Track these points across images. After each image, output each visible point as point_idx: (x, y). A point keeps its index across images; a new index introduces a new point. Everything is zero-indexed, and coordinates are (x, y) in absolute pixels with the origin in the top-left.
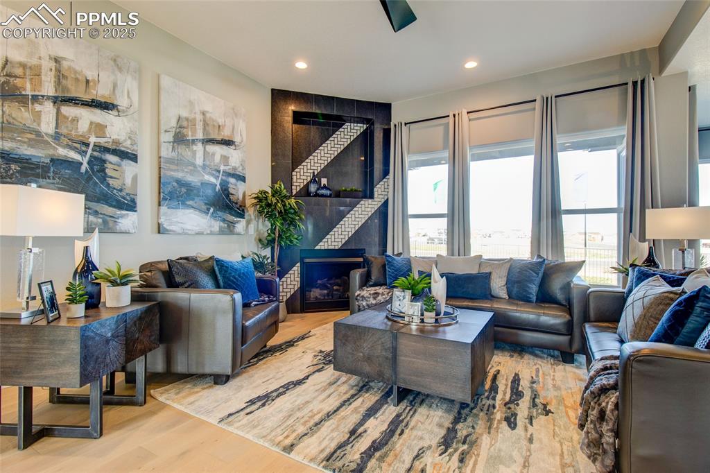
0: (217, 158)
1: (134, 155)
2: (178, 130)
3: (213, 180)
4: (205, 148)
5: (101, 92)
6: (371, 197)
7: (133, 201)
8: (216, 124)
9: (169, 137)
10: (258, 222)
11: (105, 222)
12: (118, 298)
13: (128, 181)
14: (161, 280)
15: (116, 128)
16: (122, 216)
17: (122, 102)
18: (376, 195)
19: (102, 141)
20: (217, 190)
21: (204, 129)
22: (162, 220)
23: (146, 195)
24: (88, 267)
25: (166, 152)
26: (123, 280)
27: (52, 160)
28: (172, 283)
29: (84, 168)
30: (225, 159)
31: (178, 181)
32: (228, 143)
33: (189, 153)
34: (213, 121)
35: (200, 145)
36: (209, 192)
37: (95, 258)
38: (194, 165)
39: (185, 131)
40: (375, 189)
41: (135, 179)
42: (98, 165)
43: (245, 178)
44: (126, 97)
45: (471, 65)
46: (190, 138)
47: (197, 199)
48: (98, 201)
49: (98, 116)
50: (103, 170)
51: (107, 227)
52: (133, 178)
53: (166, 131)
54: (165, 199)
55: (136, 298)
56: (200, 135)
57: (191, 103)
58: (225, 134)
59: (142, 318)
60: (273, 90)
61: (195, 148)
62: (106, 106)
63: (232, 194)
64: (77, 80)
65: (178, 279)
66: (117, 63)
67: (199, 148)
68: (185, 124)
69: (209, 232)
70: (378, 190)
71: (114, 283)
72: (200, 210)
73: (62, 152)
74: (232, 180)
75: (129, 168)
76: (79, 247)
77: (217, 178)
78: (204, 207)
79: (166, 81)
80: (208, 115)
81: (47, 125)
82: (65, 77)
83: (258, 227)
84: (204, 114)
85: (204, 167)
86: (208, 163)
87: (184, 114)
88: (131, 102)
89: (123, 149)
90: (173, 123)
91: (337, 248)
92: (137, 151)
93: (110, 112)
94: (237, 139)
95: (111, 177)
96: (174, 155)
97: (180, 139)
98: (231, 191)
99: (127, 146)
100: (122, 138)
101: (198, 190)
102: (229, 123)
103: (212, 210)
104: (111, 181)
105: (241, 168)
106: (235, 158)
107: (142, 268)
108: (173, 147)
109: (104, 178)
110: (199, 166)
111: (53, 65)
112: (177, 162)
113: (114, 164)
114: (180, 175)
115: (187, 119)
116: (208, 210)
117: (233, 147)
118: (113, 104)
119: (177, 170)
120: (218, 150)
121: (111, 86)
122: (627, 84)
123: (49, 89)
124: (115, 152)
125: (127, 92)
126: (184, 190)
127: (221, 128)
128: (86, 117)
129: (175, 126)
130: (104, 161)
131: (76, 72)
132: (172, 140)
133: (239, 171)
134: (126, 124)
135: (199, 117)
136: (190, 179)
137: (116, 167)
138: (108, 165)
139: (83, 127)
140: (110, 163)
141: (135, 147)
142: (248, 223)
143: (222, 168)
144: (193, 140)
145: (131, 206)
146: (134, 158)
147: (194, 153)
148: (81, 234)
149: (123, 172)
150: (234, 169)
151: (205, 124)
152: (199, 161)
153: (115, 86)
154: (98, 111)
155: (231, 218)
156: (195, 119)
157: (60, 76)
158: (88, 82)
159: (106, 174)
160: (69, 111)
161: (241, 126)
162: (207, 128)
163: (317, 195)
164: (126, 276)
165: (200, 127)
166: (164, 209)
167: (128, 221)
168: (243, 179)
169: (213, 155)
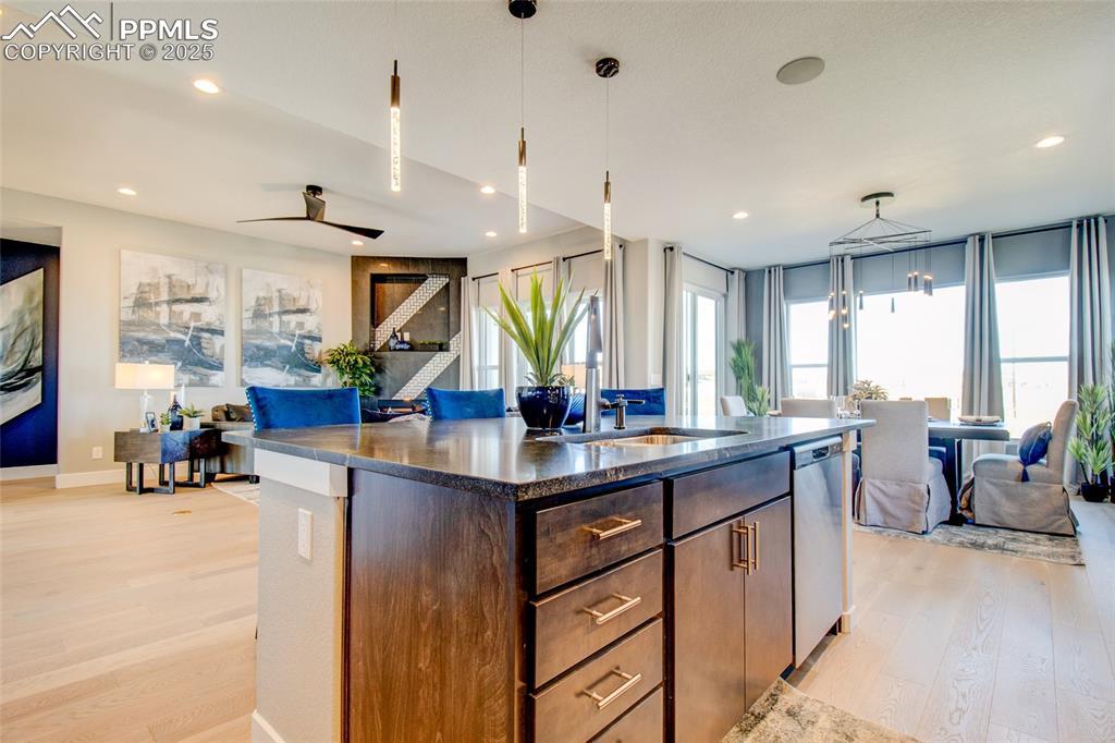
0: (293, 325)
1: (222, 330)
2: (257, 308)
3: (289, 343)
4: (281, 318)
5: (198, 292)
6: (448, 350)
7: (221, 364)
8: (291, 298)
9: (249, 314)
11: (201, 379)
12: (191, 425)
13: (218, 350)
14: (222, 416)
15: (208, 314)
16: (214, 375)
17: (212, 295)
18: (451, 348)
19: (198, 324)
20: (293, 351)
21: (280, 303)
22: (244, 377)
23: (232, 357)
24: (176, 406)
25: (247, 325)
26: (194, 415)
27: (167, 341)
28: (229, 419)
29: (187, 343)
30: (301, 324)
31: (258, 348)
32: (303, 311)
33: (267, 324)
34: (289, 295)
35: (276, 317)
36: (285, 353)
37: (182, 403)
38: (271, 333)
39: (263, 307)
40: (451, 342)
41: (223, 347)
42: (196, 341)
43: (321, 338)
44: (216, 290)
45: (491, 234)
46: (267, 312)
47: (273, 360)
48: (196, 365)
49: (196, 307)
50: (199, 344)
51: (203, 382)
52: (221, 347)
53: (247, 310)
54: (246, 361)
55: (202, 426)
56: (276, 309)
57: (268, 285)
58: (301, 304)
59: (203, 436)
60: (353, 257)
61: (271, 319)
62: (201, 300)
63: (307, 353)
64: (182, 287)
65: (233, 416)
66: (209, 269)
67: (276, 319)
68: (263, 302)
70: (454, 343)
71: (189, 416)
72: (277, 368)
73: (174, 335)
74: (307, 342)
75: (218, 340)
76: (173, 394)
77: (292, 341)
78: (281, 365)
79: (246, 273)
80: (284, 292)
81: (164, 320)
82: (174, 286)
84: (279, 291)
85: (280, 333)
86: (283, 330)
87: (262, 294)
88: (219, 293)
89: (214, 328)
90: (253, 303)
92: (224, 328)
93: (205, 303)
94: (313, 307)
95: (206, 348)
96: (253, 327)
97: (258, 314)
98: (306, 350)
99: (216, 325)
100: (212, 321)
101: (275, 352)
102: (304, 295)
103: (288, 367)
104: (205, 351)
105: (316, 331)
106: (310, 323)
107: (216, 409)
108: (253, 321)
109: (200, 350)
110: (276, 333)
111: (167, 280)
112: (258, 332)
113: (208, 339)
114: (258, 342)
115: (265, 298)
116: (284, 367)
117: (308, 314)
118: (206, 298)
119: (256, 339)
120: (293, 319)
121: (204, 287)
123: (165, 297)
124: (208, 331)
125: (217, 287)
126: (262, 353)
127: (297, 300)
128: (187, 310)
129: (254, 305)
130: (200, 338)
131: (181, 282)
132: (252, 316)
133: (316, 333)
134: (216, 309)
135: (276, 295)
136: (268, 344)
137: (209, 341)
138: (203, 340)
139: (186, 316)
140: (205, 338)
141: (222, 325)
142: (327, 376)
143: (297, 332)
144: (270, 314)
145: (220, 367)
146: (222, 333)
147: (271, 323)
148: (172, 387)
149: (214, 344)
150: (310, 332)
151: (281, 299)
152: (276, 329)
153: (207, 285)
154: (196, 304)
155: (308, 373)
156: (271, 297)
157: (171, 286)
158: (189, 286)
159: (201, 346)
160: (177, 308)
161: (317, 294)
162: (283, 302)
163: (395, 350)
164: (195, 412)
165: (276, 302)
166: (245, 368)
167: (217, 378)
168: (320, 340)
169: (289, 323)
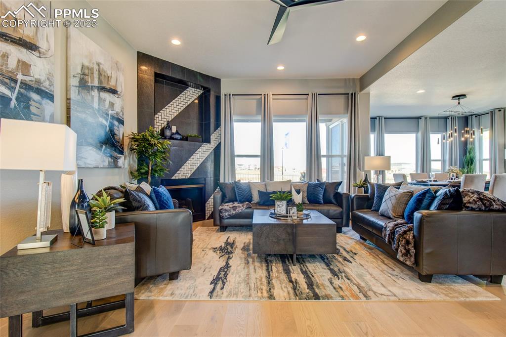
0: (107, 104)
1: (51, 95)
2: (82, 77)
3: (104, 122)
4: (99, 94)
5: (26, 33)
6: (209, 142)
8: (106, 74)
9: (74, 82)
10: (130, 158)
13: (47, 119)
15: (38, 68)
17: (42, 45)
18: (212, 141)
19: (27, 79)
20: (107, 131)
21: (99, 78)
25: (73, 94)
29: (13, 104)
30: (112, 105)
32: (113, 91)
33: (89, 98)
34: (105, 72)
35: (96, 91)
36: (102, 132)
38: (92, 108)
39: (86, 77)
40: (211, 137)
41: (52, 117)
42: (24, 102)
43: (123, 121)
44: (45, 40)
45: (281, 68)
46: (90, 84)
49: (24, 54)
50: (28, 107)
52: (50, 116)
53: (74, 76)
56: (96, 83)
57: (90, 54)
58: (112, 84)
60: (139, 53)
61: (93, 93)
62: (30, 46)
63: (116, 135)
68: (86, 71)
69: (102, 167)
70: (213, 137)
72: (96, 147)
74: (116, 123)
75: (48, 106)
77: (107, 120)
78: (99, 145)
80: (101, 66)
83: (130, 162)
84: (99, 64)
85: (99, 110)
86: (101, 107)
87: (86, 64)
88: (49, 45)
89: (43, 88)
90: (79, 71)
91: (187, 178)
92: (53, 92)
93: (33, 52)
94: (119, 89)
95: (35, 115)
96: (79, 98)
97: (83, 84)
98: (116, 132)
99: (46, 85)
100: (42, 78)
101: (95, 130)
102: (114, 75)
103: (104, 147)
104: (34, 118)
105: (121, 113)
106: (118, 105)
108: (79, 91)
109: (29, 114)
110: (96, 109)
112: (83, 105)
113: (37, 102)
114: (83, 116)
115: (88, 68)
116: (102, 146)
117: (116, 96)
118: (35, 45)
119: (82, 112)
120: (108, 97)
121: (33, 30)
122: (348, 94)
125: (46, 36)
126: (85, 129)
127: (109, 78)
128: (15, 54)
129: (80, 73)
130: (29, 99)
131: (5, 8)
132: (78, 84)
133: (120, 116)
134: (45, 65)
135: (96, 67)
136: (89, 120)
137: (38, 105)
139: (12, 63)
140: (34, 101)
141: (52, 88)
142: (125, 158)
143: (110, 112)
144: (92, 86)
146: (51, 97)
147: (92, 97)
150: (117, 113)
151: (100, 74)
152: (96, 105)
153: (37, 30)
154: (24, 50)
155: (116, 154)
156: (93, 68)
159: (31, 111)
161: (121, 79)
162: (101, 78)
163: (172, 138)
165: (96, 75)
169: (105, 100)
